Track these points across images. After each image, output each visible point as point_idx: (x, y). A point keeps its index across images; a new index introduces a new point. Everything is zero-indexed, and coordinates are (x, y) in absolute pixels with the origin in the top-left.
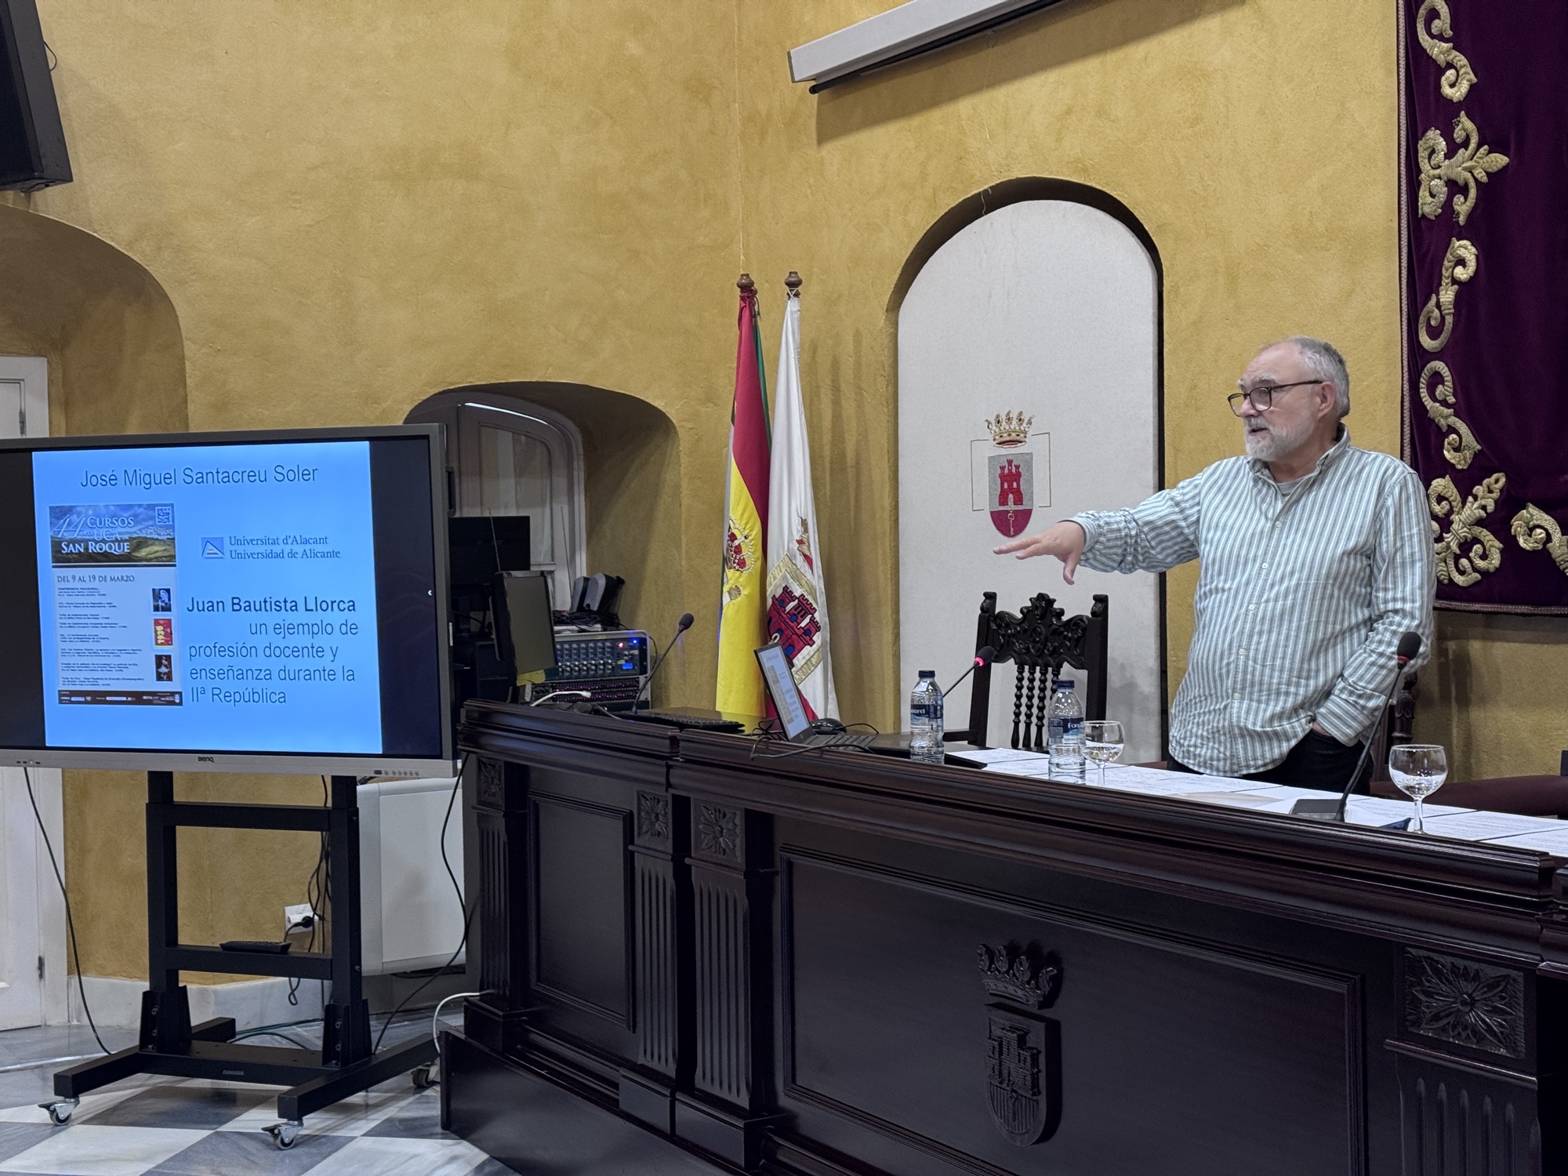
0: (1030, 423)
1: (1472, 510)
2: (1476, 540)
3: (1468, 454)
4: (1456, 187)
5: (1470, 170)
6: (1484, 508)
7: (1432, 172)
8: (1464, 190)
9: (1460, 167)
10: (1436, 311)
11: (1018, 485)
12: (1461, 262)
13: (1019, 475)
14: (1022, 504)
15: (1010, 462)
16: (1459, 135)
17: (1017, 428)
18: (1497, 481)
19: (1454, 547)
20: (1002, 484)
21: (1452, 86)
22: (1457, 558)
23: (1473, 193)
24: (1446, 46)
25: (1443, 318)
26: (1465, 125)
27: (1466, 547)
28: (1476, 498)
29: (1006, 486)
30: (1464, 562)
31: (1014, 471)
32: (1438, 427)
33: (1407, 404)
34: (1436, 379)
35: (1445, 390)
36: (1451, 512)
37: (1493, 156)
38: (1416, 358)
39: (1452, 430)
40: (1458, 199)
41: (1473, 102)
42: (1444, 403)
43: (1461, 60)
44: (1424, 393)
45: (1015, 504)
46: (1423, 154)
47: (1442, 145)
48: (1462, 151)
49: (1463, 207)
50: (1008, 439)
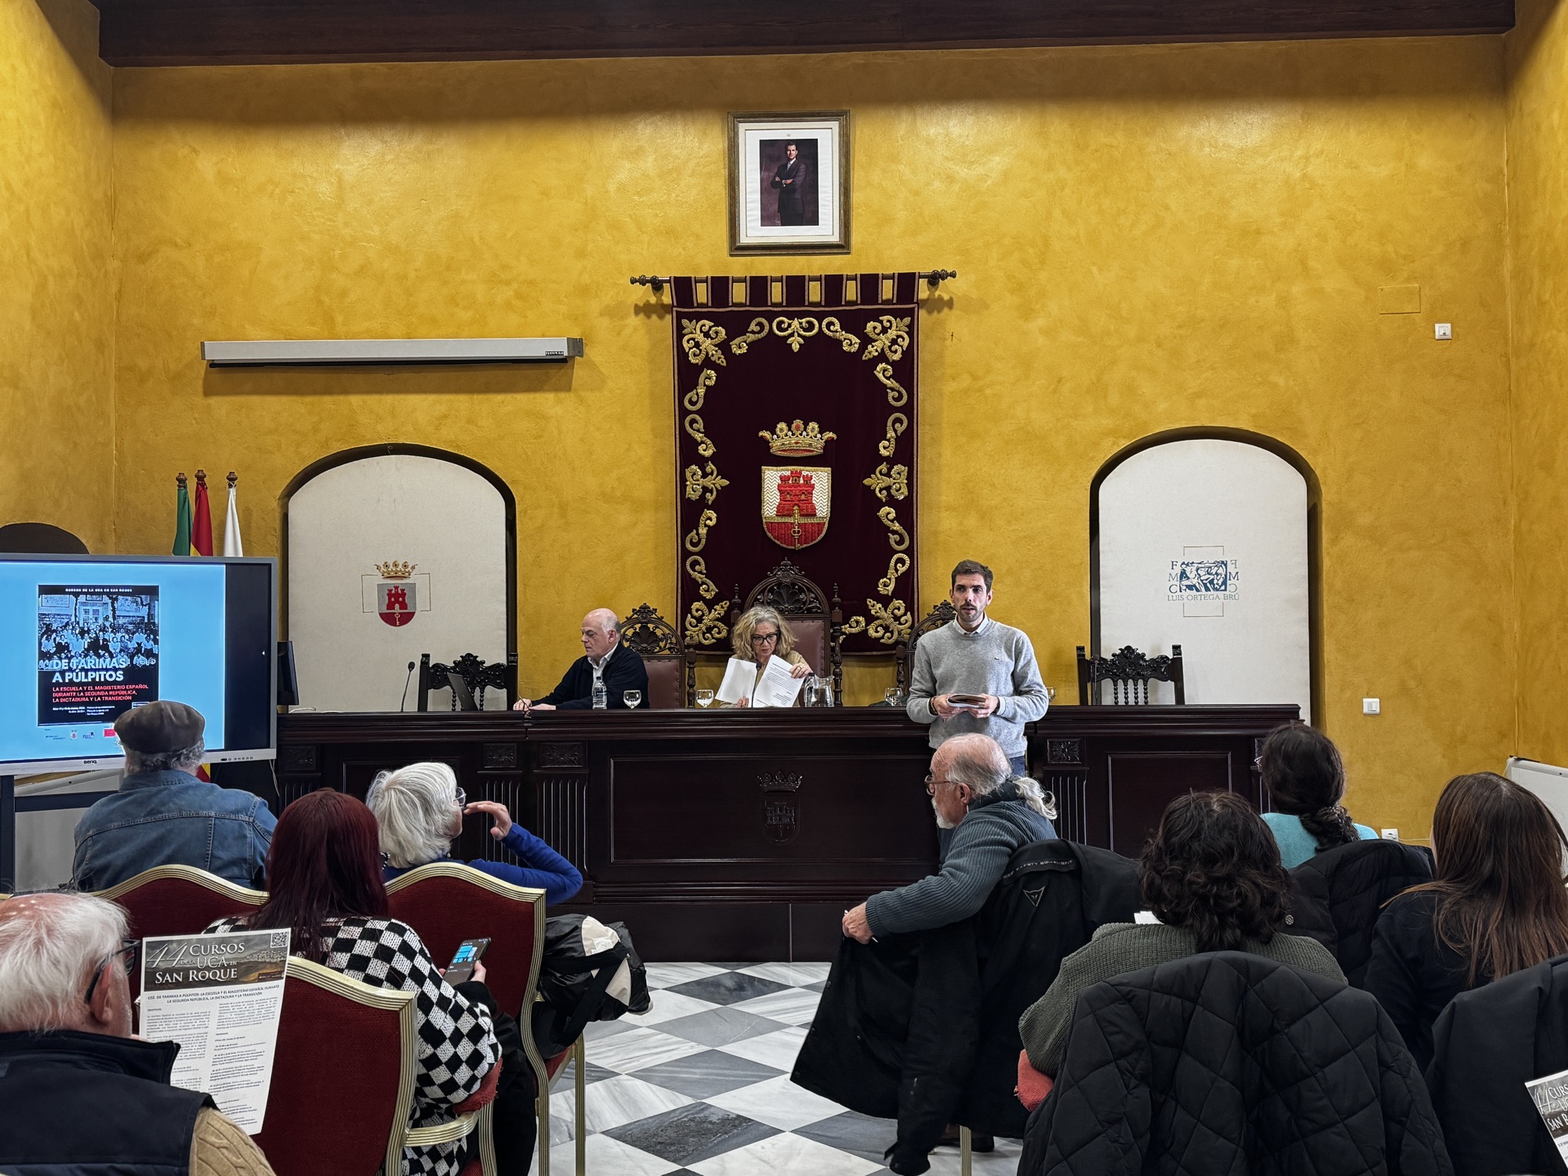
0: (413, 568)
1: (713, 614)
2: (715, 627)
3: (713, 593)
4: (705, 489)
5: (714, 484)
6: (719, 614)
7: (694, 482)
8: (712, 493)
9: (709, 482)
10: (697, 537)
11: (404, 600)
12: (710, 519)
13: (403, 595)
14: (406, 609)
15: (396, 588)
16: (708, 470)
17: (403, 570)
18: (726, 604)
19: (704, 629)
20: (390, 599)
21: (705, 450)
22: (704, 634)
23: (715, 493)
24: (701, 435)
25: (700, 540)
26: (710, 467)
27: (709, 629)
28: (716, 610)
29: (393, 599)
30: (708, 635)
31: (400, 592)
32: (697, 582)
33: (680, 572)
34: (695, 563)
35: (702, 567)
36: (703, 615)
37: (724, 480)
38: (685, 554)
39: (703, 583)
40: (708, 494)
41: (713, 458)
42: (700, 572)
43: (709, 442)
44: (688, 568)
45: (400, 609)
46: (688, 475)
47: (700, 473)
48: (710, 476)
49: (710, 498)
50: (395, 575)
